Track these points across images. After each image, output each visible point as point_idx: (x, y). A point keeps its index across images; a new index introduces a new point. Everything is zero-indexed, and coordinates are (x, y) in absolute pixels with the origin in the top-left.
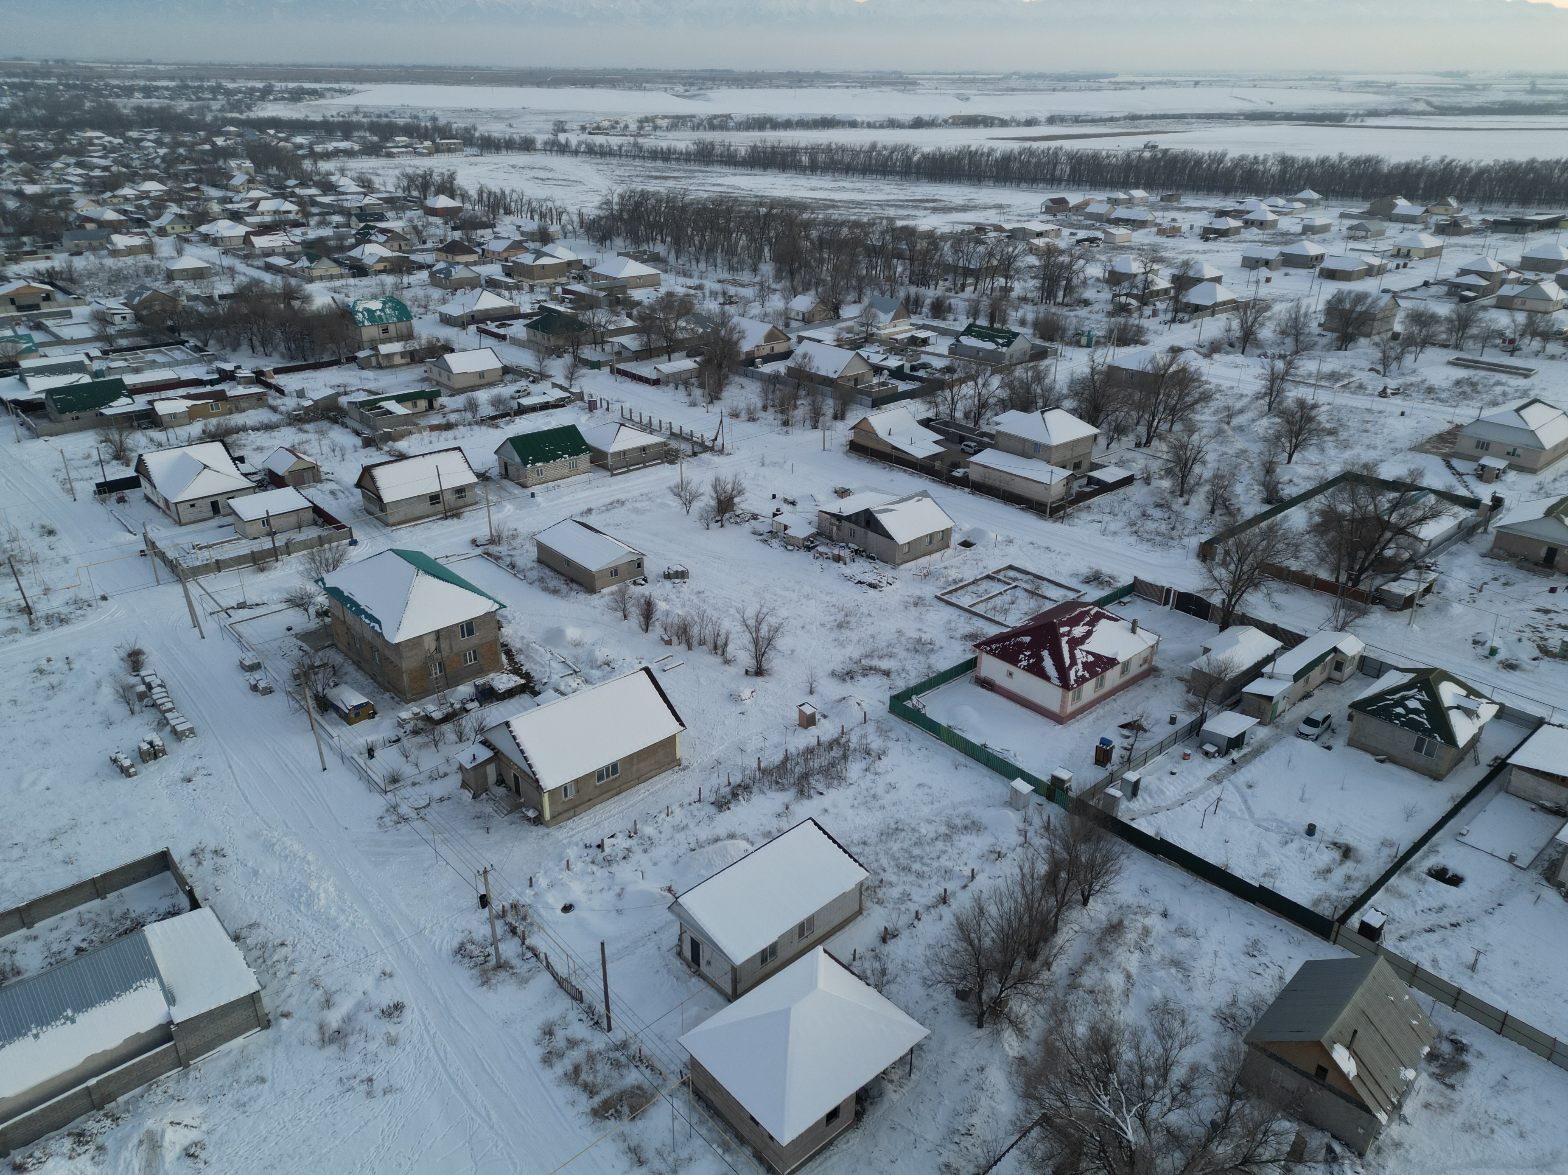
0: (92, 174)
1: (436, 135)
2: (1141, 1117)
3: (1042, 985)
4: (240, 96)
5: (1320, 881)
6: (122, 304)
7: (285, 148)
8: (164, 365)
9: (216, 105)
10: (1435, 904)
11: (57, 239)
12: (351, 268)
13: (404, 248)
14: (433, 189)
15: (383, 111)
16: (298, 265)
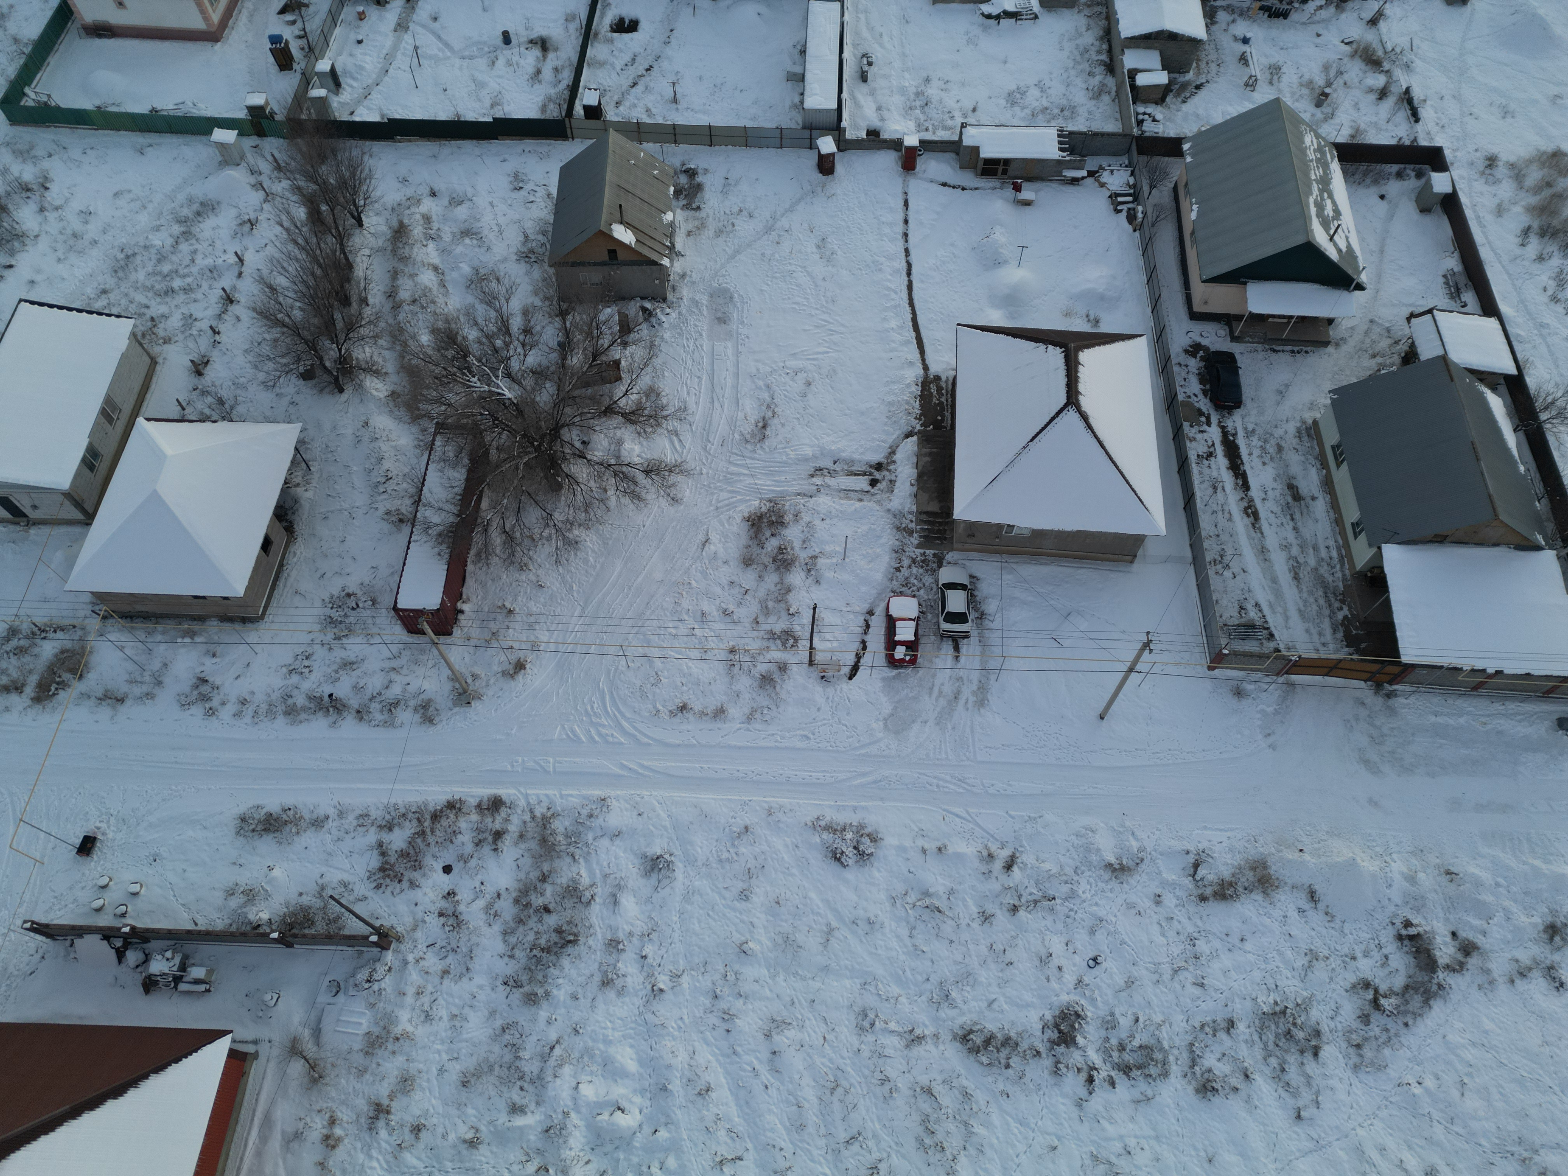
2: (508, 375)
3: (370, 322)
5: (537, 86)
10: (627, 58)
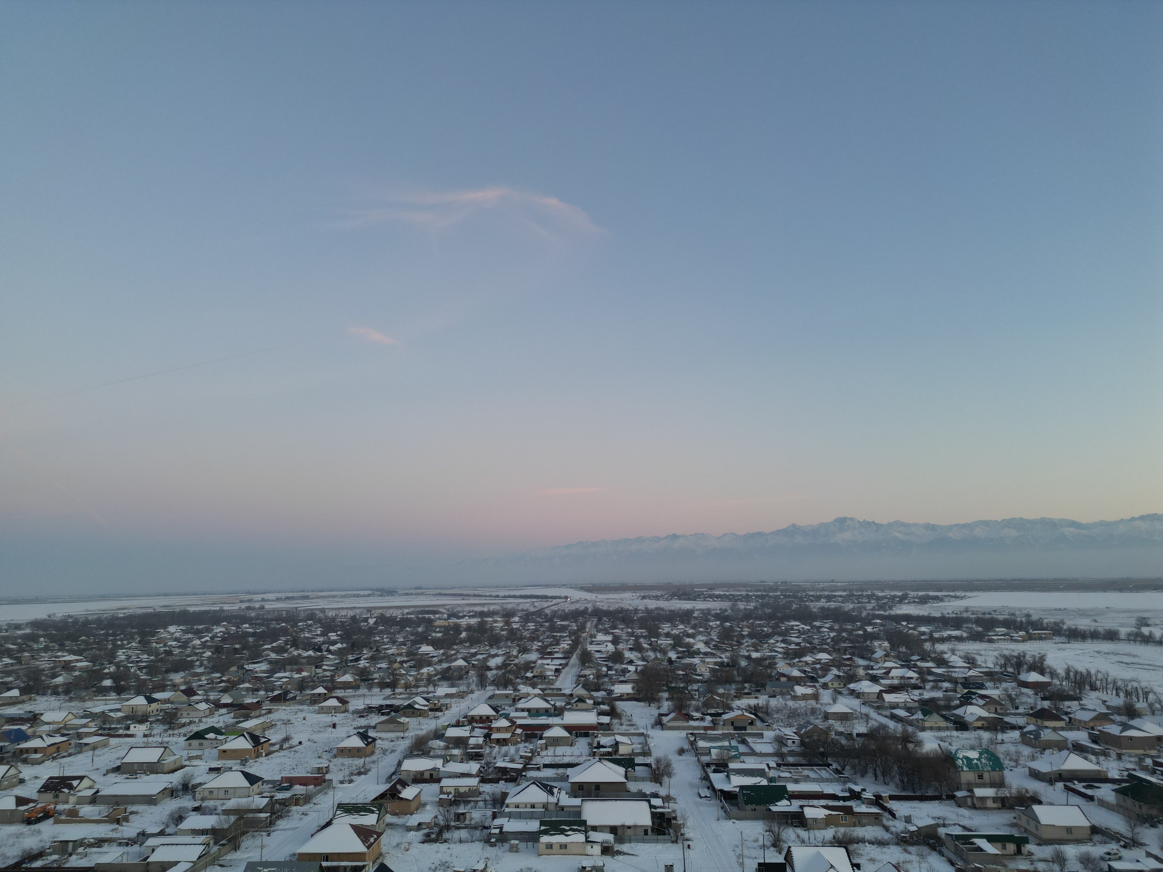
0: (790, 647)
1: (1030, 628)
4: (886, 600)
6: (795, 733)
7: (912, 634)
8: (814, 780)
9: (869, 606)
11: (763, 686)
12: (955, 723)
13: (999, 711)
14: (1025, 667)
15: (987, 611)
16: (915, 717)
